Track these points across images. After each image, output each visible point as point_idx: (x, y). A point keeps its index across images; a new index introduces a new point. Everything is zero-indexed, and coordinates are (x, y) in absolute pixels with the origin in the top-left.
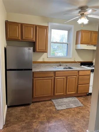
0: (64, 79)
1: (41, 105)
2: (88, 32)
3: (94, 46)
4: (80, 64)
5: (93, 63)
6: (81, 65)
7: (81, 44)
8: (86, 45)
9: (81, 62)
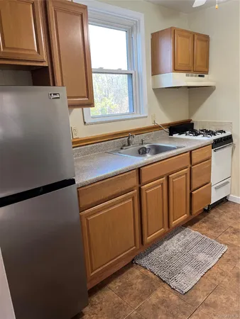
0: (162, 184)
1: (121, 295)
2: (186, 34)
3: (199, 76)
4: (167, 130)
5: (193, 124)
6: (171, 134)
7: (175, 70)
8: (185, 74)
9: (169, 124)
